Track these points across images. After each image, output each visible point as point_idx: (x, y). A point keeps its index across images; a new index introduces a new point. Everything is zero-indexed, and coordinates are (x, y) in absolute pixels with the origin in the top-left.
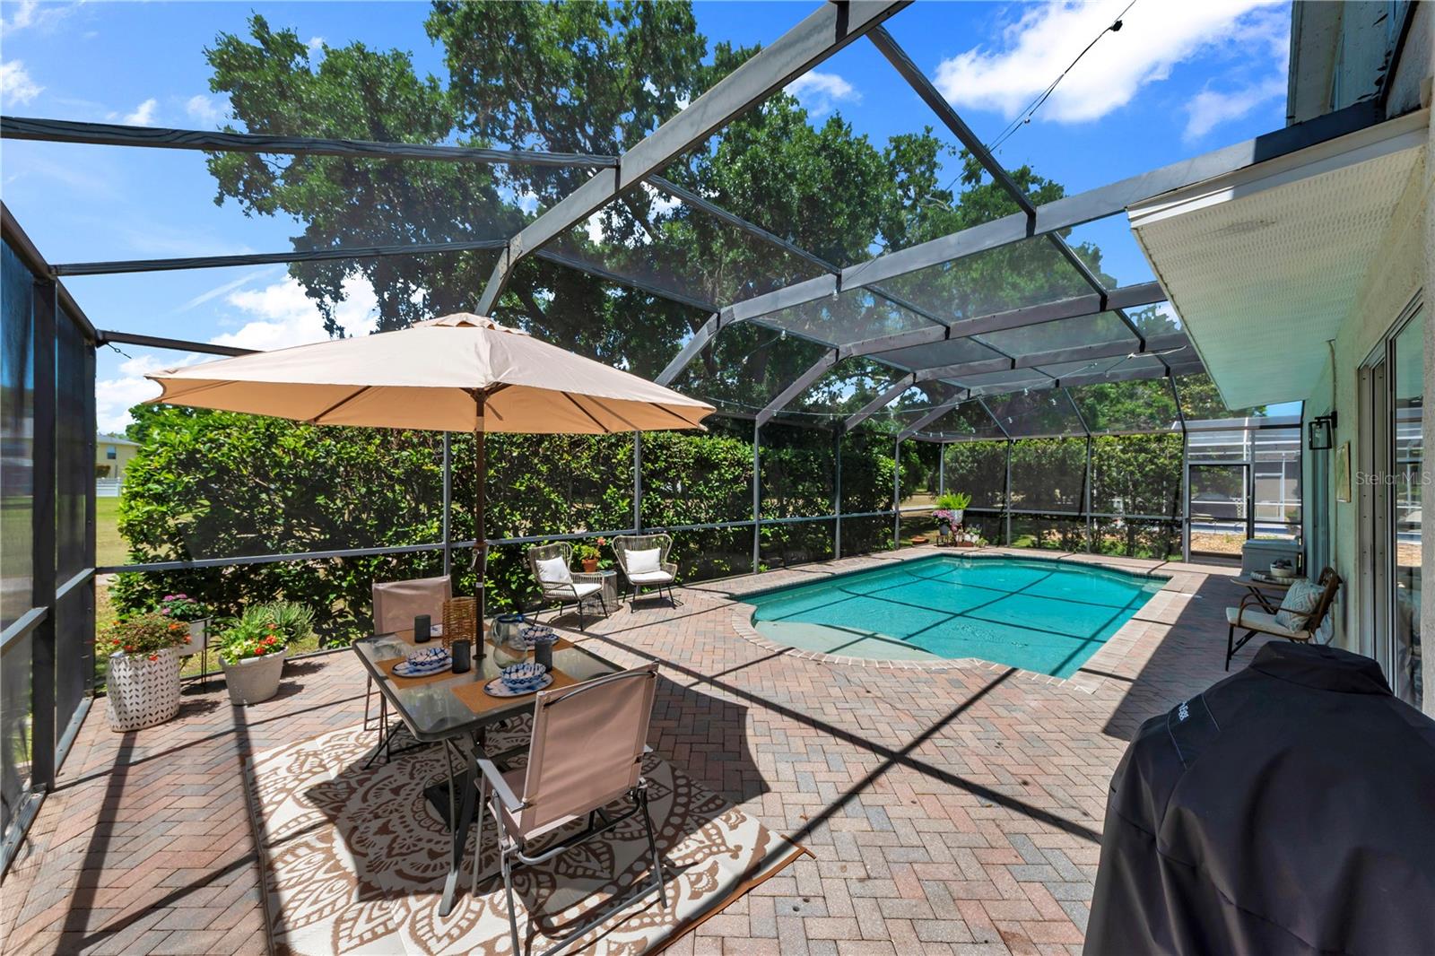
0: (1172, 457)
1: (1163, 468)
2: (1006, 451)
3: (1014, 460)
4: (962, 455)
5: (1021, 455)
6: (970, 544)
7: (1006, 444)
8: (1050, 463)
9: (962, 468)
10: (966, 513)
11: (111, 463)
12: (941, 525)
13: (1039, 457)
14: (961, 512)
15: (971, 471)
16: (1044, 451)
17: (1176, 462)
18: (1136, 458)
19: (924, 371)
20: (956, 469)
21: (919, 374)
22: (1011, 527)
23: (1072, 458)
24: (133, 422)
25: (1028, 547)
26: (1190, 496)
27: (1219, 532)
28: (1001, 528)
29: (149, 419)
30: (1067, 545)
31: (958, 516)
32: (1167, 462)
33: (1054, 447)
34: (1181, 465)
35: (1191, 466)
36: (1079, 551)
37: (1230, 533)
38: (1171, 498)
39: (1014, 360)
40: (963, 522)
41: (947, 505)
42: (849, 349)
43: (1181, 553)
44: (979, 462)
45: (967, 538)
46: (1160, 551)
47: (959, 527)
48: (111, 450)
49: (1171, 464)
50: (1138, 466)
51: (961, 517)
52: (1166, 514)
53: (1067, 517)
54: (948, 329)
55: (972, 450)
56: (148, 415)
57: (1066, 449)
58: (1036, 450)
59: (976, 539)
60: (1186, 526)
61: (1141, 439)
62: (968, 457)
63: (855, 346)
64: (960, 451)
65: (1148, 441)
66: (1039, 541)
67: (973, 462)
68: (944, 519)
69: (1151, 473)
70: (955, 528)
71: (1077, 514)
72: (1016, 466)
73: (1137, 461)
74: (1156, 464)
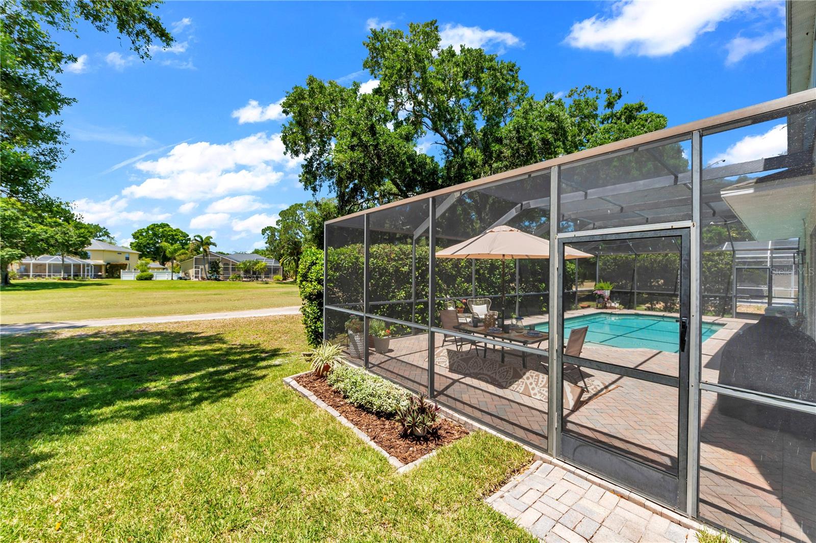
0: (727, 264)
1: (721, 270)
2: (634, 260)
3: (638, 265)
4: (609, 262)
5: (642, 262)
6: (615, 308)
7: (634, 256)
8: (659, 266)
9: (609, 268)
10: (612, 292)
11: (127, 262)
12: (599, 298)
13: (652, 263)
14: (609, 291)
15: (614, 270)
16: (655, 260)
17: (729, 266)
18: (706, 264)
19: (599, 222)
20: (605, 269)
21: (596, 223)
22: (637, 300)
23: (670, 264)
24: (133, 241)
25: (646, 310)
26: (736, 285)
27: (752, 304)
28: (630, 300)
29: (142, 239)
30: (666, 309)
31: (607, 293)
32: (723, 266)
33: (661, 258)
34: (731, 267)
35: (737, 269)
36: (674, 312)
37: (759, 305)
38: (726, 285)
39: (647, 218)
40: (610, 297)
41: (602, 287)
42: (570, 215)
43: (731, 314)
44: (619, 266)
45: (613, 305)
46: (720, 312)
47: (608, 299)
48: (127, 256)
49: (726, 267)
50: (708, 268)
51: (609, 294)
52: (722, 293)
53: (668, 295)
54: (622, 208)
55: (615, 259)
56: (140, 237)
57: (667, 259)
58: (651, 259)
59: (617, 305)
60: (734, 299)
61: (709, 255)
62: (612, 263)
63: (573, 214)
64: (608, 260)
65: (713, 255)
66: (652, 306)
67: (615, 265)
68: (601, 295)
69: (715, 272)
70: (606, 300)
71: (673, 293)
72: (640, 267)
73: (707, 266)
74: (717, 267)
